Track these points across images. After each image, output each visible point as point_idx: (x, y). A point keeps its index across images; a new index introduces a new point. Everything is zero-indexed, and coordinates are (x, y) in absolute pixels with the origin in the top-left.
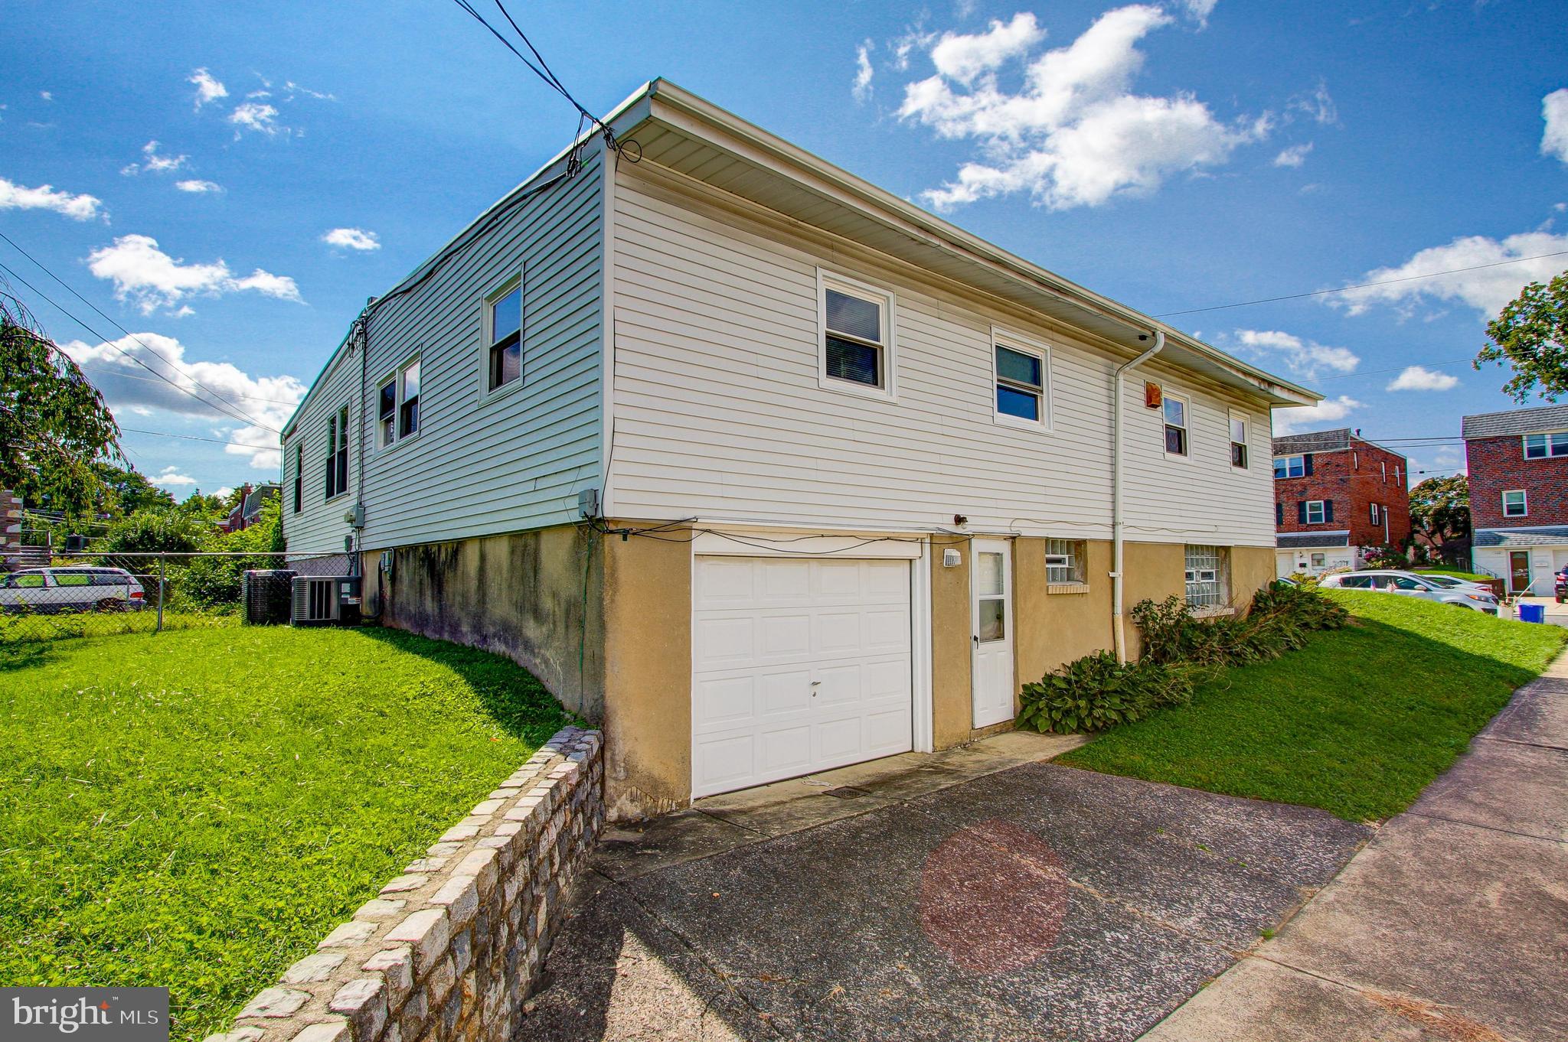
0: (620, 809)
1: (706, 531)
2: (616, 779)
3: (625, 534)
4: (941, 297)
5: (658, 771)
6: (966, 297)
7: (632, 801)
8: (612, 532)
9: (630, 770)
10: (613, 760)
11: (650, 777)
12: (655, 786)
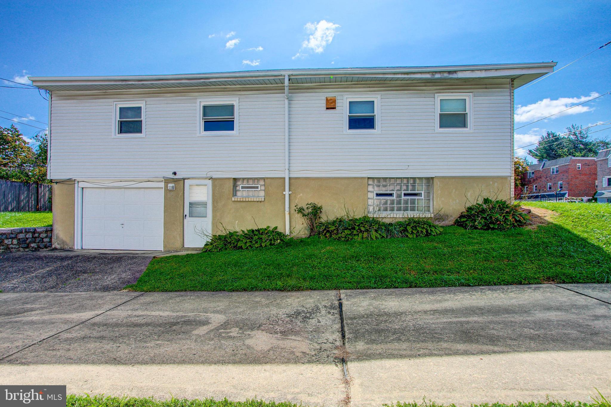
0: (55, 246)
1: (83, 181)
2: (54, 239)
3: (57, 183)
4: (168, 96)
5: (64, 239)
6: (183, 92)
7: (58, 244)
8: (53, 182)
9: (58, 237)
10: (54, 235)
11: (62, 240)
12: (63, 242)
